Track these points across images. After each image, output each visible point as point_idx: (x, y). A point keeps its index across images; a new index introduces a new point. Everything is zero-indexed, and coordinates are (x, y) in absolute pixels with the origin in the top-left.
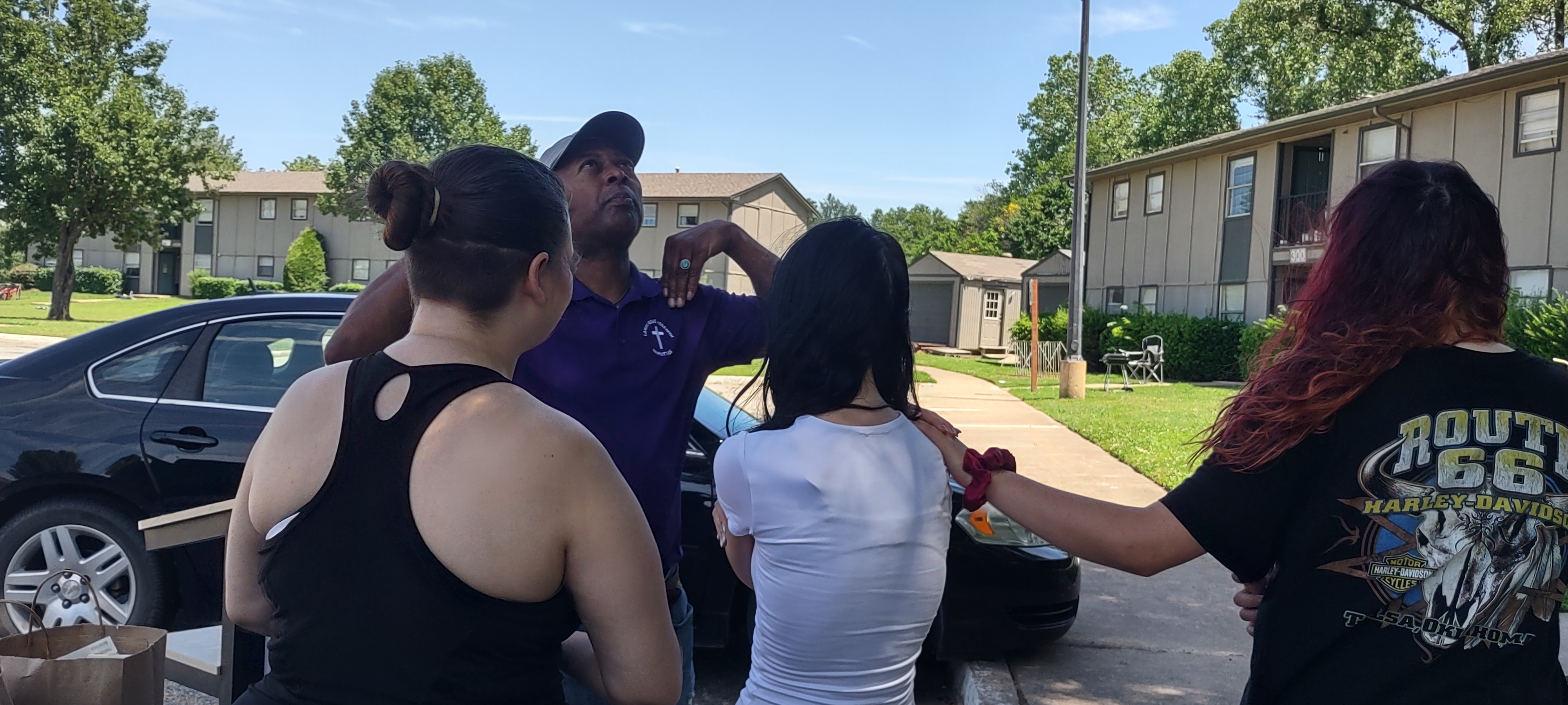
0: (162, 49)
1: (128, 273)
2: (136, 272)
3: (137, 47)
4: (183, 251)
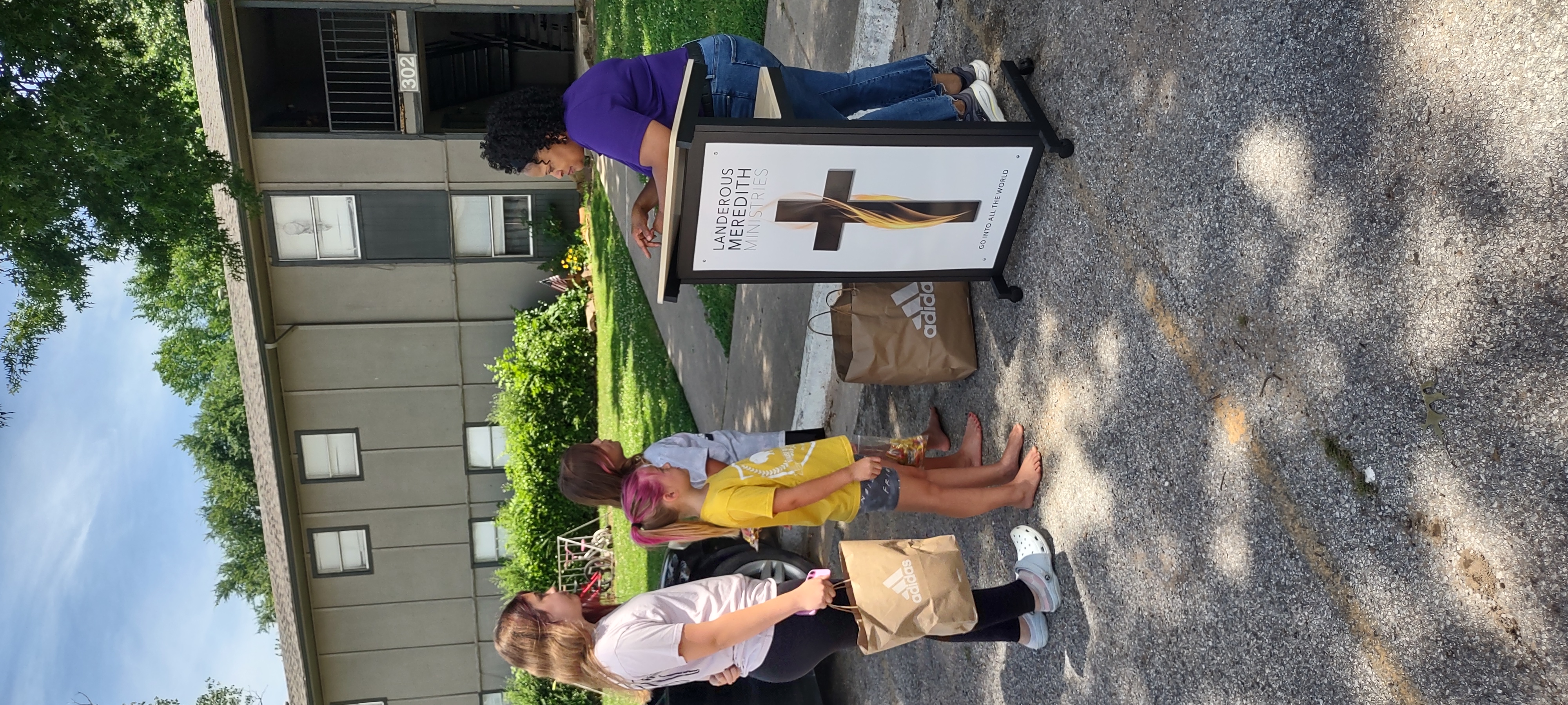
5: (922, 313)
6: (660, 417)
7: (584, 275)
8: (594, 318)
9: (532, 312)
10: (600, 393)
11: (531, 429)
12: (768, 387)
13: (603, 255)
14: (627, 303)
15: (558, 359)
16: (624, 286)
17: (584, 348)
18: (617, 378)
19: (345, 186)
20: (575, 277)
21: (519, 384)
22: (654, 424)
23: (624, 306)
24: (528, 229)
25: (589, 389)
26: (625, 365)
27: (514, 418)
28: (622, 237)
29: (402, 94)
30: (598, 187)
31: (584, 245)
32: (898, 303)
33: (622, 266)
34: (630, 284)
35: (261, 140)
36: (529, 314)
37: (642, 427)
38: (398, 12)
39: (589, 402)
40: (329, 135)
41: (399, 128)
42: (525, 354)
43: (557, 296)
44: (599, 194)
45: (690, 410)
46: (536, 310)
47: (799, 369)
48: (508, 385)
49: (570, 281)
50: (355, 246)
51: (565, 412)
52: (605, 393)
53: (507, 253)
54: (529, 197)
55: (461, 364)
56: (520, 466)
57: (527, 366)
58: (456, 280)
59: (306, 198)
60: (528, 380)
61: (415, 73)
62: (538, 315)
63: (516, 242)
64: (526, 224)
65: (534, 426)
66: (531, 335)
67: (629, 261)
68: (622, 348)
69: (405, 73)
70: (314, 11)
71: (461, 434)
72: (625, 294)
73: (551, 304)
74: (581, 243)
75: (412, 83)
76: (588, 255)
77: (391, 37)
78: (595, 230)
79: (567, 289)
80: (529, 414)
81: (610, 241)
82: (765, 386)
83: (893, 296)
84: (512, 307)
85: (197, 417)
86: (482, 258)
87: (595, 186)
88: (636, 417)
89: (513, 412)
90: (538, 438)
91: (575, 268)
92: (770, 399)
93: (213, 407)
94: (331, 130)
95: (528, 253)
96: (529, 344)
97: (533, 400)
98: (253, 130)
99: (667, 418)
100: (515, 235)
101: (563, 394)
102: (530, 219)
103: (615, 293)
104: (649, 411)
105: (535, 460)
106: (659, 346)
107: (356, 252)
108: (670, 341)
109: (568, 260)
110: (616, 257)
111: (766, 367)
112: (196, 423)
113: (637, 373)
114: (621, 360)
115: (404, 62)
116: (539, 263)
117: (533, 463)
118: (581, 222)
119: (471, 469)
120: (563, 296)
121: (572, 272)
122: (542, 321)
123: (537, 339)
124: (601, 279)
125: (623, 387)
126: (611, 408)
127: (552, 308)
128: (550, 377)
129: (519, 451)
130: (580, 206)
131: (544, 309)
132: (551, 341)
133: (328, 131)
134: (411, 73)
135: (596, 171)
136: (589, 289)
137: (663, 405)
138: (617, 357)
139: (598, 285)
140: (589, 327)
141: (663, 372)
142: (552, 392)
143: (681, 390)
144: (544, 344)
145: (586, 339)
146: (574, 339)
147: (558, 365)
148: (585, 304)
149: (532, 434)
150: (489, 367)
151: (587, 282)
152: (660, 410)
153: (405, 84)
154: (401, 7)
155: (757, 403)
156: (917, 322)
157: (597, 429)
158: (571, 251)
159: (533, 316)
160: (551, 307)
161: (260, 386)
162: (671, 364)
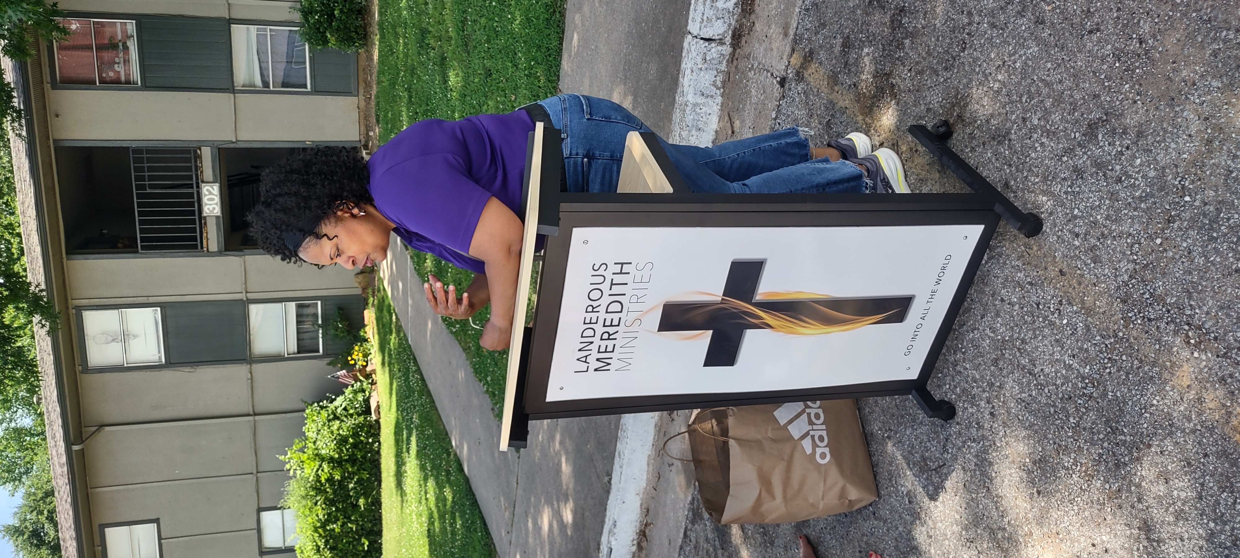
5: (812, 433)
6: (445, 505)
7: (368, 369)
8: (378, 407)
9: (321, 404)
10: (384, 475)
11: (320, 512)
12: (568, 488)
13: (386, 351)
14: (410, 395)
15: (345, 446)
16: (407, 380)
17: (369, 434)
18: (400, 463)
19: (152, 300)
20: (360, 371)
21: (310, 470)
22: (439, 511)
23: (407, 398)
24: (318, 331)
25: (373, 471)
26: (408, 451)
27: (304, 502)
28: (405, 335)
29: (205, 217)
30: (382, 291)
31: (368, 342)
32: (782, 422)
33: (405, 361)
34: (413, 379)
35: (75, 261)
36: (319, 406)
37: (426, 512)
38: (202, 148)
39: (374, 483)
40: (137, 255)
41: (202, 247)
42: (315, 443)
43: (344, 390)
44: (383, 298)
45: (476, 501)
46: (325, 402)
47: (609, 475)
48: (299, 472)
49: (356, 375)
50: (159, 352)
51: (351, 494)
52: (389, 476)
53: (299, 352)
54: (319, 303)
55: (256, 454)
56: (310, 546)
57: (317, 455)
58: (252, 379)
59: (116, 311)
60: (317, 467)
61: (217, 199)
62: (326, 407)
63: (307, 343)
64: (316, 327)
65: (323, 509)
66: (320, 425)
67: (412, 357)
68: (405, 436)
69: (208, 200)
70: (128, 148)
71: (256, 518)
72: (409, 387)
73: (338, 396)
74: (366, 340)
75: (214, 209)
76: (372, 351)
77: (196, 170)
78: (378, 329)
79: (353, 382)
80: (318, 498)
81: (393, 339)
82: (565, 487)
83: (775, 413)
84: (303, 401)
85: (17, 508)
86: (277, 358)
87: (379, 291)
88: (420, 502)
89: (303, 497)
90: (326, 520)
91: (360, 363)
92: (571, 501)
93: (32, 498)
94: (140, 251)
95: (318, 351)
96: (318, 434)
97: (322, 485)
98: (67, 253)
99: (452, 507)
100: (305, 336)
101: (349, 478)
102: (320, 322)
103: (398, 386)
104: (434, 499)
105: (323, 541)
106: (443, 437)
107: (160, 358)
108: (454, 432)
109: (354, 357)
110: (399, 353)
111: (566, 468)
112: (16, 513)
113: (421, 461)
114: (404, 447)
115: (208, 190)
116: (328, 360)
117: (321, 544)
118: (366, 323)
119: (264, 550)
120: (350, 388)
121: (357, 366)
122: (330, 412)
123: (326, 428)
124: (384, 372)
125: (406, 472)
126: (394, 491)
127: (340, 400)
128: (338, 463)
129: (309, 532)
130: (365, 309)
131: (332, 401)
132: (338, 430)
133: (137, 252)
134: (213, 199)
135: (380, 278)
136: (373, 381)
137: (448, 494)
138: (400, 444)
139: (382, 377)
140: (373, 415)
141: (448, 462)
142: (339, 478)
143: (467, 480)
144: (332, 432)
145: (371, 426)
146: (360, 427)
147: (345, 452)
148: (370, 394)
149: (321, 517)
150: (282, 458)
151: (371, 374)
152: (445, 499)
153: (208, 209)
154: (205, 143)
155: (555, 503)
156: (807, 444)
157: (380, 509)
158: (357, 348)
159: (322, 408)
160: (338, 399)
161: (67, 484)
162: (456, 454)
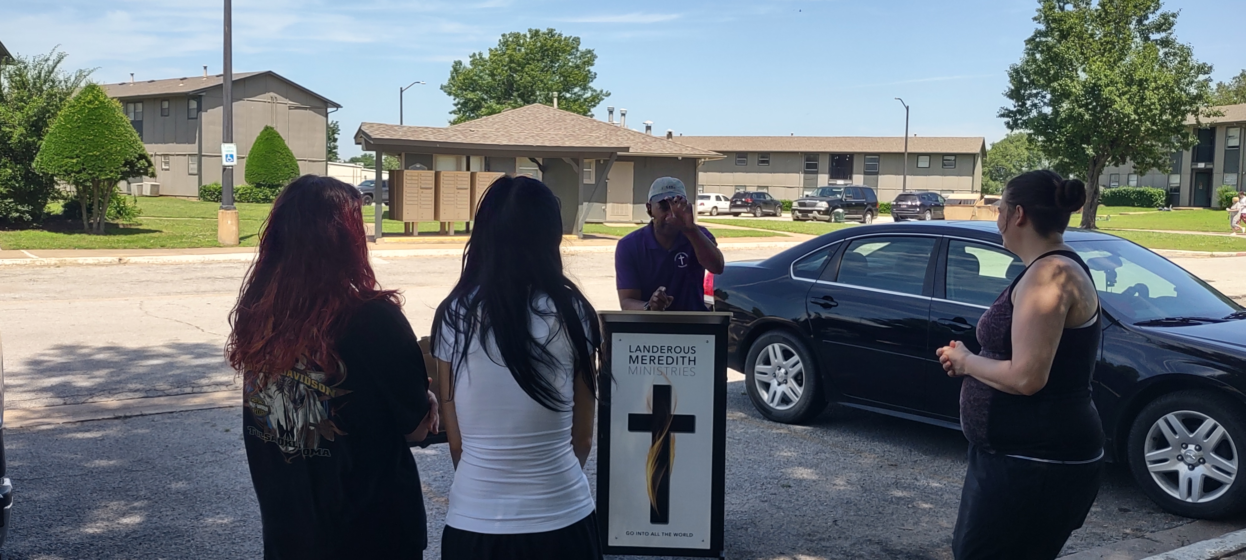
0: (1173, 16)
1: (1171, 189)
2: (1177, 189)
3: (1153, 18)
4: (1215, 172)
